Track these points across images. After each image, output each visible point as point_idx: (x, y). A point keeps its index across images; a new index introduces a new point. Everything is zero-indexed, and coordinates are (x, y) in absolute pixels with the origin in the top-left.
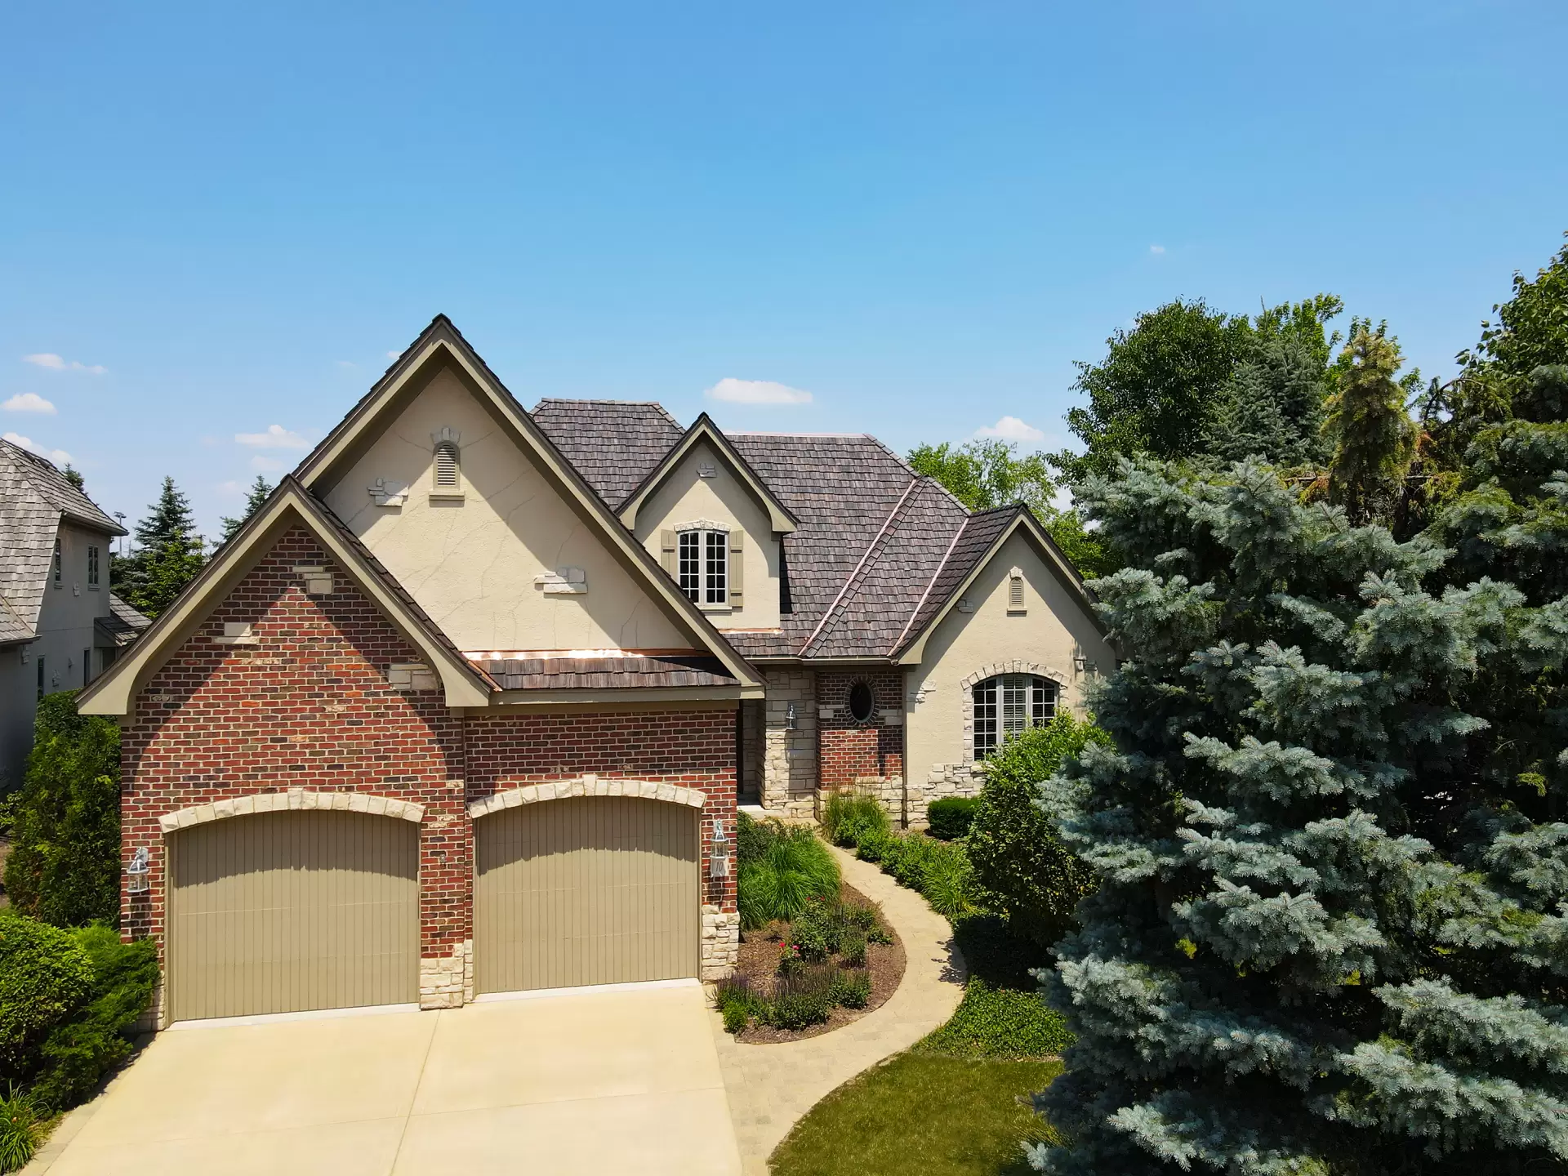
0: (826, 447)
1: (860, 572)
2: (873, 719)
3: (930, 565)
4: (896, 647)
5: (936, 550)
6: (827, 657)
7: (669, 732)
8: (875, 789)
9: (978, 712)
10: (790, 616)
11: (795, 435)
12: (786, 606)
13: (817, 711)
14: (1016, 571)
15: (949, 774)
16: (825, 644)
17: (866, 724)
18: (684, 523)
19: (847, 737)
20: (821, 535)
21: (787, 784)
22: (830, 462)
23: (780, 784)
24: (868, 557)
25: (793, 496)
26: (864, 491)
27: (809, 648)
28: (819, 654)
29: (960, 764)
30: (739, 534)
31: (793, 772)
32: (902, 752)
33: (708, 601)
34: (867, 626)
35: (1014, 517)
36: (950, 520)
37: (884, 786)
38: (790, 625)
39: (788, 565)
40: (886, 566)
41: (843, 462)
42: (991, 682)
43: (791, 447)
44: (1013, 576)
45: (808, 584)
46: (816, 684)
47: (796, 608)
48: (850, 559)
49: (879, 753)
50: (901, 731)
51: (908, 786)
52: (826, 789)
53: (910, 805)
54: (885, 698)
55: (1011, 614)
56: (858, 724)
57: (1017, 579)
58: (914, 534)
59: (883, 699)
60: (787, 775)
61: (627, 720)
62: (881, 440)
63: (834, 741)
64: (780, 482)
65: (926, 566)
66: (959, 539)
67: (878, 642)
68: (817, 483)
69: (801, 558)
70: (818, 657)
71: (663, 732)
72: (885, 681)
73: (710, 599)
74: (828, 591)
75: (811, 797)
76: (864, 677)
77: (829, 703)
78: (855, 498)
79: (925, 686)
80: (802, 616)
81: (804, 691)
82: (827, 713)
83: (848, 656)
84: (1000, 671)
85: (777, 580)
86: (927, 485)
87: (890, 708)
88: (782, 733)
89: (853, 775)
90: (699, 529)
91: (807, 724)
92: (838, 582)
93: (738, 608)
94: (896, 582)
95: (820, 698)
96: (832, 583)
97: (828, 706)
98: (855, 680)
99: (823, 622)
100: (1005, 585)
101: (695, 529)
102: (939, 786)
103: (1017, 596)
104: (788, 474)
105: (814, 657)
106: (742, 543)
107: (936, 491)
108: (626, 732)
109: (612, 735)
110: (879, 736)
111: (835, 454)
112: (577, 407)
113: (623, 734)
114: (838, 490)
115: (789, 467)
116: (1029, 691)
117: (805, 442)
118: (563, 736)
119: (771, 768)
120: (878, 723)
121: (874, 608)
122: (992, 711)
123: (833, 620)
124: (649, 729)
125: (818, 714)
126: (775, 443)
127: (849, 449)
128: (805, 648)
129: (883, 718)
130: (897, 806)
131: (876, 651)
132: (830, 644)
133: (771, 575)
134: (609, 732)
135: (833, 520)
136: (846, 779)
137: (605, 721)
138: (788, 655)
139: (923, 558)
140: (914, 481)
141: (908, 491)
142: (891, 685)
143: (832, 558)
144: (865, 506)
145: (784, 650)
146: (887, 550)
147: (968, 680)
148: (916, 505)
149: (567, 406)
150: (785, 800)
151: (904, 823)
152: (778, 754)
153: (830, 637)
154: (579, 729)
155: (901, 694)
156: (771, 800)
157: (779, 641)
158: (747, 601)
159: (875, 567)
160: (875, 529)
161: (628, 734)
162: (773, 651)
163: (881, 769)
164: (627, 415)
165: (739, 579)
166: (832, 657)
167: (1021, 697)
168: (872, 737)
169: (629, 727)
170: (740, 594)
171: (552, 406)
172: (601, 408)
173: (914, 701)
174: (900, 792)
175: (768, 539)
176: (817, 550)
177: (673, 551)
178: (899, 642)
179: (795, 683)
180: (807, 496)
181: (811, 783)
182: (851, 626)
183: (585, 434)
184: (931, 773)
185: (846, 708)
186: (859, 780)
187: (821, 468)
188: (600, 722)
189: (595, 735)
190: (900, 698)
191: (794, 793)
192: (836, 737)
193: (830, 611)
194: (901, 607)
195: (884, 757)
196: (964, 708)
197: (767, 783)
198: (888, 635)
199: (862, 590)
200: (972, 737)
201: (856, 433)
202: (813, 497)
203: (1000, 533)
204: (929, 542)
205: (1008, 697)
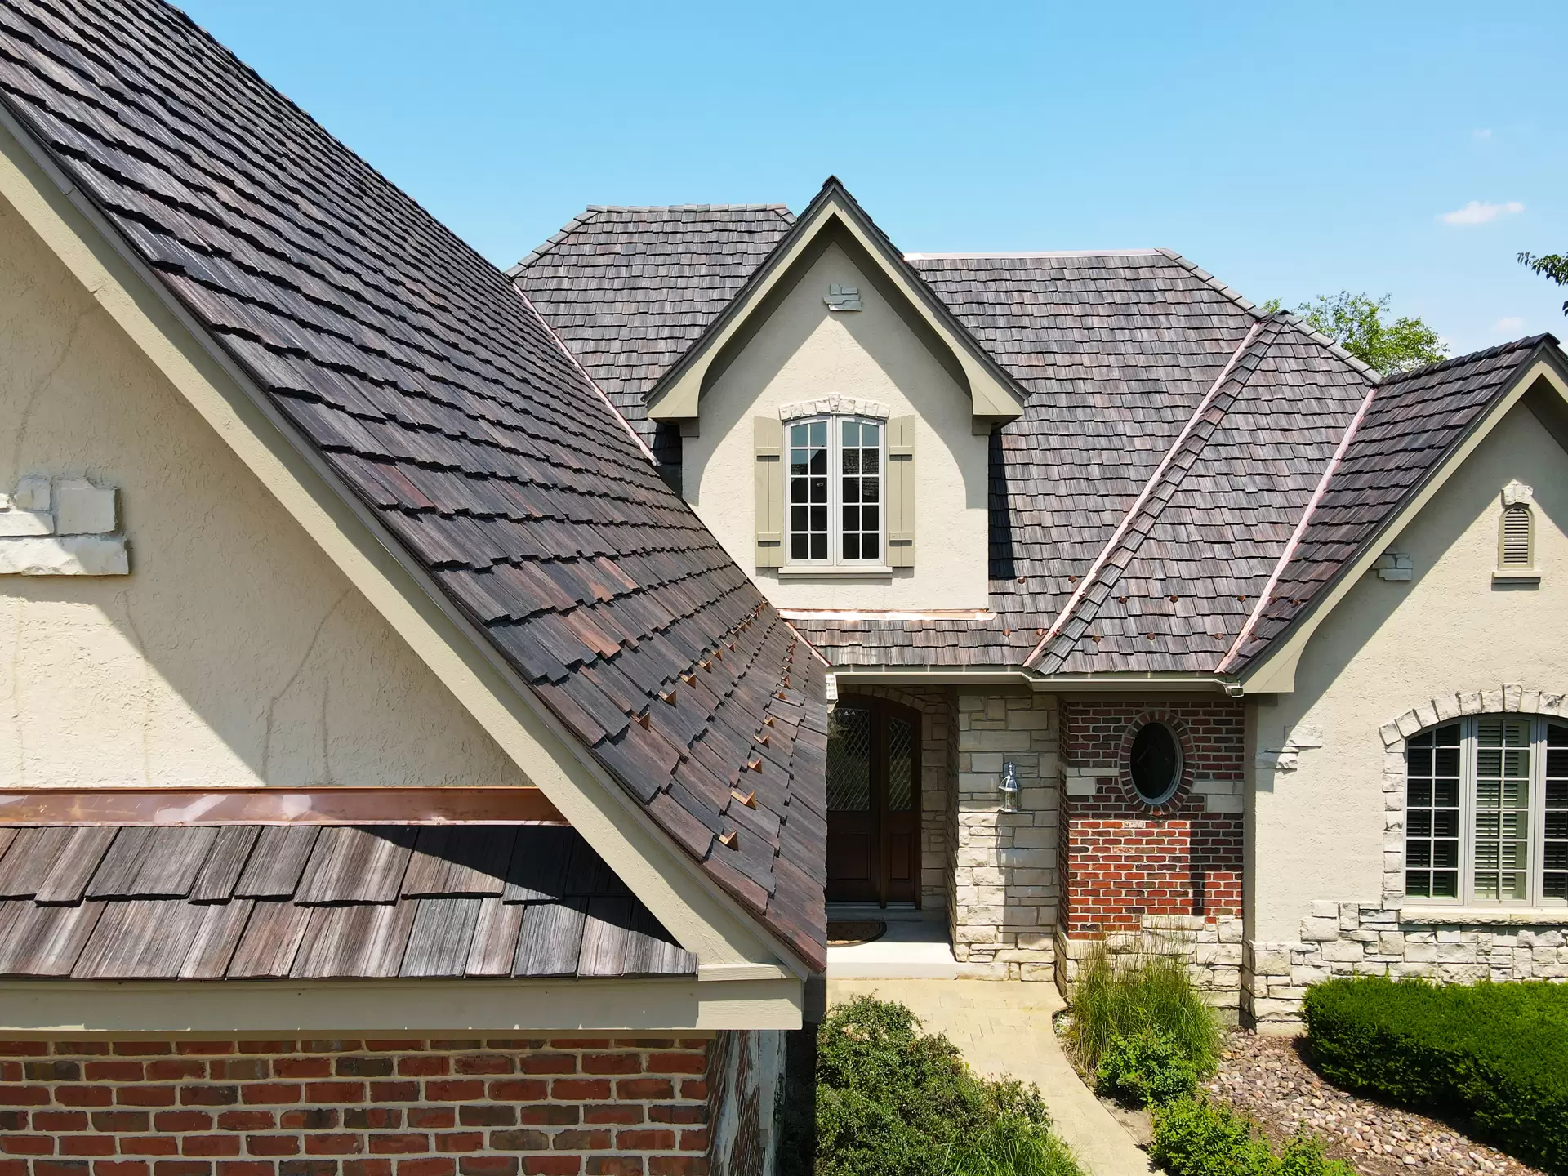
0: (1086, 273)
1: (1152, 497)
2: (1181, 800)
3: (1300, 482)
4: (1233, 653)
5: (1311, 452)
6: (1084, 674)
7: (445, 1117)
8: (1184, 941)
9: (1417, 792)
10: (1010, 585)
11: (1029, 255)
12: (1001, 564)
13: (1062, 780)
14: (1517, 491)
15: (1350, 924)
16: (1079, 646)
17: (1165, 808)
18: (797, 403)
19: (1124, 833)
20: (1073, 428)
21: (1001, 915)
22: (1092, 298)
23: (984, 915)
24: (1169, 468)
25: (1023, 360)
26: (1157, 346)
27: (1047, 652)
28: (1066, 667)
29: (1375, 903)
30: (906, 424)
31: (1012, 891)
32: (1241, 868)
33: (846, 556)
34: (1169, 607)
35: (1520, 369)
36: (1336, 393)
37: (1202, 936)
38: (1010, 603)
39: (1010, 484)
40: (1207, 484)
41: (1118, 297)
42: (1449, 731)
43: (1022, 275)
44: (1510, 500)
45: (1047, 520)
46: (1061, 722)
47: (1022, 568)
48: (1132, 473)
49: (1191, 868)
50: (1241, 825)
51: (1257, 944)
52: (1078, 936)
53: (1260, 984)
54: (1207, 758)
55: (1500, 584)
56: (1148, 808)
57: (1520, 507)
58: (1263, 421)
59: (1201, 758)
60: (1000, 897)
61: (282, 1068)
62: (1189, 259)
63: (1095, 842)
64: (999, 334)
65: (1290, 483)
66: (1362, 428)
67: (1193, 642)
68: (1069, 335)
69: (1034, 471)
70: (1064, 674)
71: (418, 1117)
72: (1207, 722)
73: (850, 551)
74: (1087, 534)
75: (1048, 942)
76: (1162, 714)
77: (1086, 765)
78: (1141, 360)
79: (1298, 736)
80: (1034, 585)
81: (1035, 735)
82: (1082, 784)
83: (1130, 673)
84: (1471, 707)
85: (982, 516)
86: (1286, 328)
87: (1218, 777)
88: (990, 816)
89: (1135, 910)
90: (827, 415)
91: (1041, 800)
92: (1108, 517)
93: (904, 570)
94: (1228, 516)
95: (1069, 754)
96: (1095, 519)
97: (1084, 771)
98: (1143, 718)
99: (1075, 598)
100: (1490, 520)
101: (820, 415)
102: (1327, 948)
103: (1516, 545)
104: (1015, 322)
105: (1056, 674)
106: (912, 440)
107: (1304, 340)
108: (278, 1110)
109: (227, 1121)
110: (1192, 834)
111: (1101, 285)
112: (644, 217)
113: (266, 1120)
114: (1110, 346)
115: (1016, 309)
116: (1539, 752)
117: (1047, 266)
118: (42, 1121)
119: (969, 882)
120: (1191, 808)
121: (1184, 570)
122: (1450, 792)
123: (1098, 595)
124: (368, 1104)
125: (1063, 783)
126: (993, 271)
127: (1129, 274)
128: (1037, 652)
129: (1201, 798)
130: (1232, 978)
131: (1191, 662)
132: (1091, 647)
133: (971, 504)
134: (215, 1111)
135: (1098, 400)
136: (1121, 919)
137: (197, 1070)
138: (1002, 666)
139: (1284, 468)
140: (1255, 328)
141: (1245, 343)
142: (1219, 731)
143: (1095, 472)
144: (1160, 373)
145: (995, 655)
146: (1208, 453)
147: (1396, 727)
148: (1263, 366)
149: (626, 217)
150: (996, 946)
151: (1248, 1019)
152: (982, 856)
153: (1091, 631)
154: (103, 1096)
155: (1241, 749)
156: (969, 944)
157: (984, 636)
158: (922, 556)
159: (1184, 486)
160: (1180, 414)
161: (290, 1120)
162: (975, 656)
163: (1195, 903)
164: (730, 226)
165: (907, 513)
166: (1096, 674)
167: (1518, 763)
168: (1177, 835)
169: (292, 1094)
170: (909, 543)
171: (603, 218)
172: (685, 218)
173: (1272, 767)
174: (1237, 950)
175: (965, 434)
176: (1067, 456)
177: (776, 458)
178: (1238, 644)
179: (1018, 719)
180: (1050, 359)
181: (1049, 915)
182: (1136, 607)
183: (652, 260)
184: (1309, 921)
185: (1123, 775)
186: (1148, 920)
187: (1077, 310)
188: (176, 1071)
189: (163, 1122)
190: (1241, 758)
191: (1014, 934)
192: (1100, 833)
193: (1091, 576)
194: (1241, 568)
195: (1203, 877)
196: (1386, 785)
197: (961, 912)
198: (1215, 626)
199: (1158, 532)
200: (1402, 847)
201: (1141, 249)
202: (1060, 359)
203: (1487, 406)
204: (1295, 437)
205: (1488, 763)
